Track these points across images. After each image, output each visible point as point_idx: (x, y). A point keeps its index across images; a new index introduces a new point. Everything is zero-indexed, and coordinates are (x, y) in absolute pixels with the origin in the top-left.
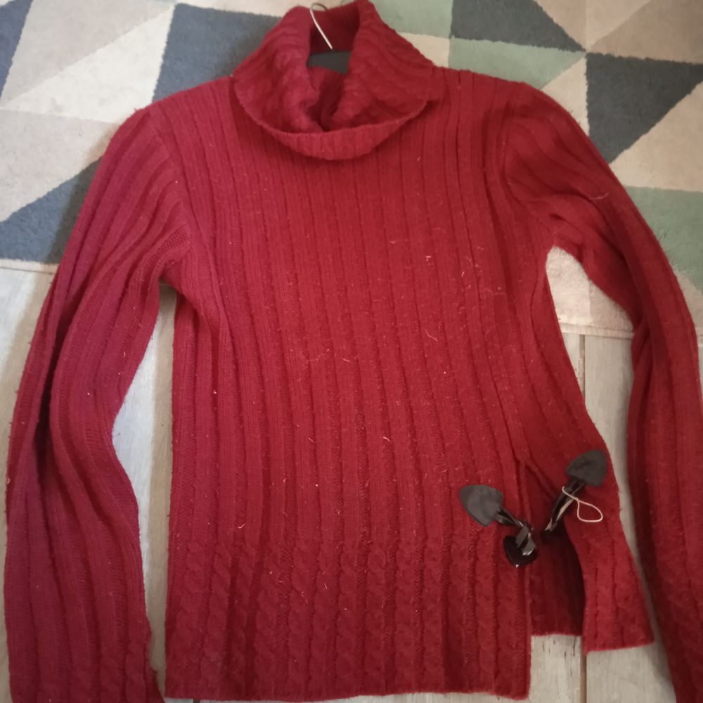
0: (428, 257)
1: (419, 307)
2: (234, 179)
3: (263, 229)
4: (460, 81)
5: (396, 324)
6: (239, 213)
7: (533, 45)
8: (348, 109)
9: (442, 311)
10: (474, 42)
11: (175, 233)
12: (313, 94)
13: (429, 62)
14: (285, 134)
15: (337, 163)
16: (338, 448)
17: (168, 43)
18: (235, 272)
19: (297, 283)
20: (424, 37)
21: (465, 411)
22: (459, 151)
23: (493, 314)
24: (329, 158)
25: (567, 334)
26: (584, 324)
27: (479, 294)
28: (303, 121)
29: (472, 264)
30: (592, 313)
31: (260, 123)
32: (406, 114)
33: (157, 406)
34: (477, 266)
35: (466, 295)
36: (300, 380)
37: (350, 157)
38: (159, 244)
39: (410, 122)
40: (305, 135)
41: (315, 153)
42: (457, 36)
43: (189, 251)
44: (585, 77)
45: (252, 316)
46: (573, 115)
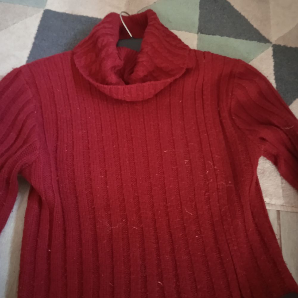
0: (186, 161)
1: (181, 193)
2: (71, 111)
3: (87, 142)
4: (204, 58)
5: (166, 203)
6: (73, 132)
7: (243, 39)
8: (140, 72)
9: (195, 195)
10: (211, 36)
11: (29, 146)
12: (120, 63)
13: (187, 46)
14: (102, 85)
15: (133, 103)
16: (129, 289)
17: (38, 30)
18: (68, 169)
19: (106, 176)
20: (183, 32)
21: (209, 263)
22: (204, 97)
23: (226, 198)
24: (128, 100)
25: (269, 210)
26: (279, 204)
27: (217, 185)
28: (113, 78)
29: (213, 166)
30: (283, 196)
31: (88, 78)
32: (174, 76)
33: (12, 258)
34: (216, 167)
35: (209, 185)
36: (105, 242)
37: (141, 100)
38: (18, 153)
39: (176, 80)
40: (114, 86)
41: (120, 97)
42: (202, 33)
43: (38, 157)
44: (272, 57)
45: (77, 198)
46: (268, 78)
